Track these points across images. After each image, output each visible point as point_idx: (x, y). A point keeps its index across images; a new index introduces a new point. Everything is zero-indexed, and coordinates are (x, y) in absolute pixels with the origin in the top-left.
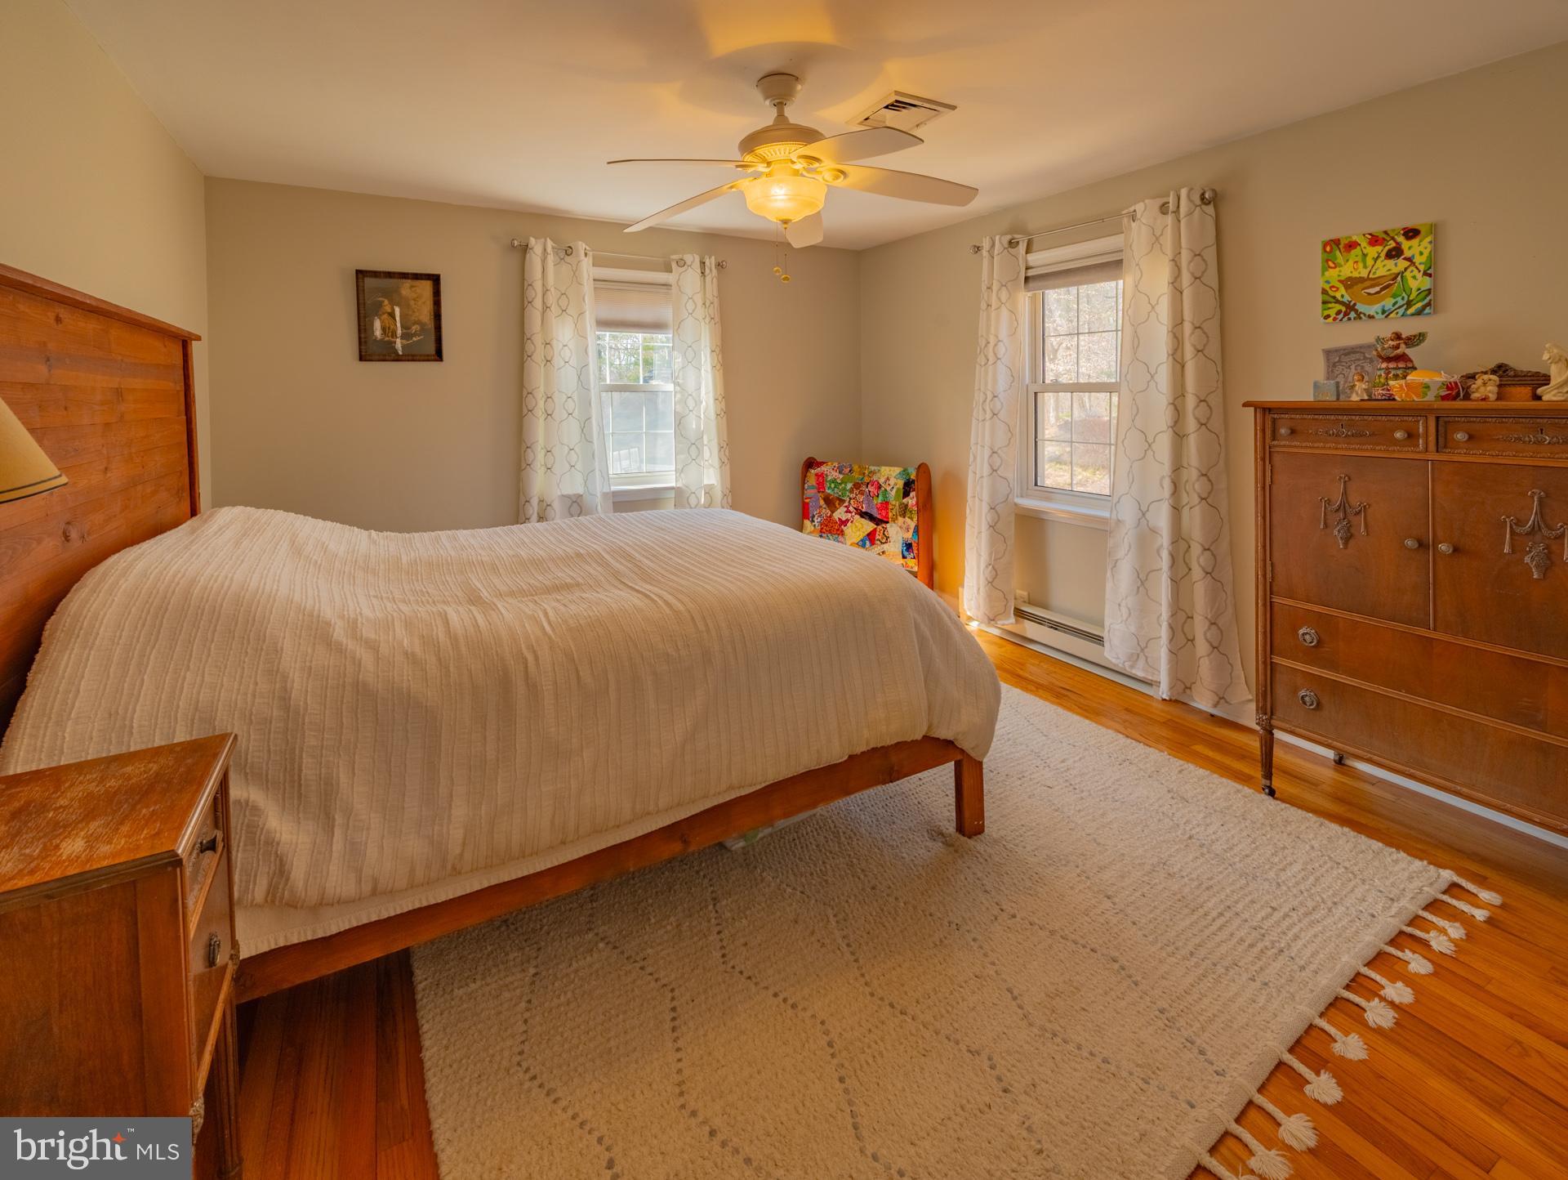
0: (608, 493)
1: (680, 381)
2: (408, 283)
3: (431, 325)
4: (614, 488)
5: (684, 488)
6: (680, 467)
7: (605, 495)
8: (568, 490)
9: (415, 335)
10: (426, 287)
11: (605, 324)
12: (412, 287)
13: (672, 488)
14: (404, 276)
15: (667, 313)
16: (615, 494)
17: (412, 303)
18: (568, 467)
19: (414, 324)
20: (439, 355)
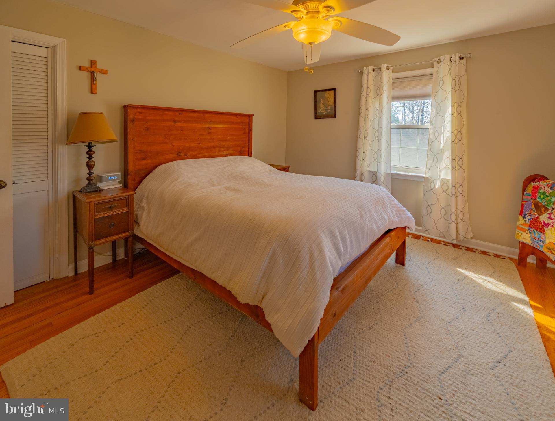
0: (389, 173)
1: (433, 123)
2: (327, 92)
3: (333, 106)
4: (392, 172)
5: (429, 178)
6: (429, 166)
7: (387, 174)
8: (372, 169)
9: (329, 110)
10: (332, 92)
11: (395, 98)
12: (328, 93)
13: (424, 177)
14: (326, 90)
15: (429, 89)
16: (392, 174)
17: (328, 99)
18: (373, 160)
19: (328, 106)
20: (335, 116)
